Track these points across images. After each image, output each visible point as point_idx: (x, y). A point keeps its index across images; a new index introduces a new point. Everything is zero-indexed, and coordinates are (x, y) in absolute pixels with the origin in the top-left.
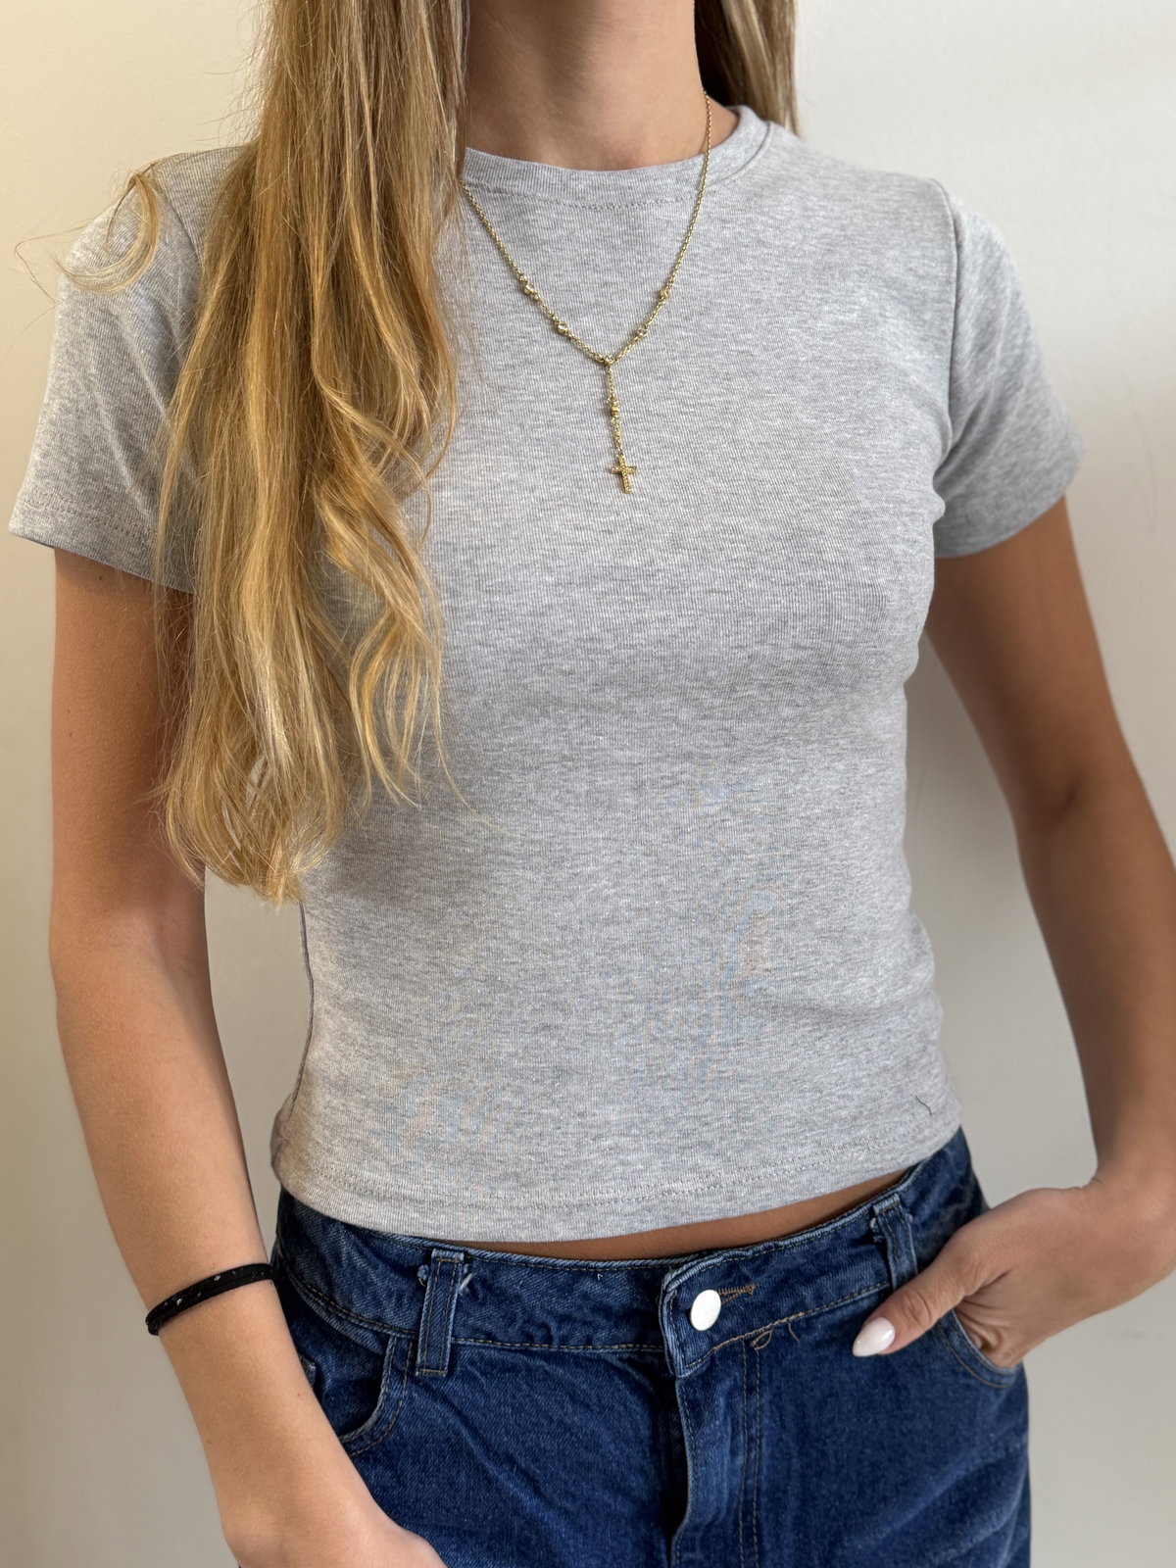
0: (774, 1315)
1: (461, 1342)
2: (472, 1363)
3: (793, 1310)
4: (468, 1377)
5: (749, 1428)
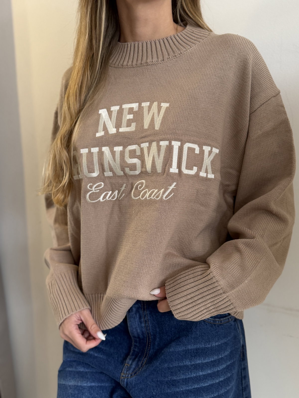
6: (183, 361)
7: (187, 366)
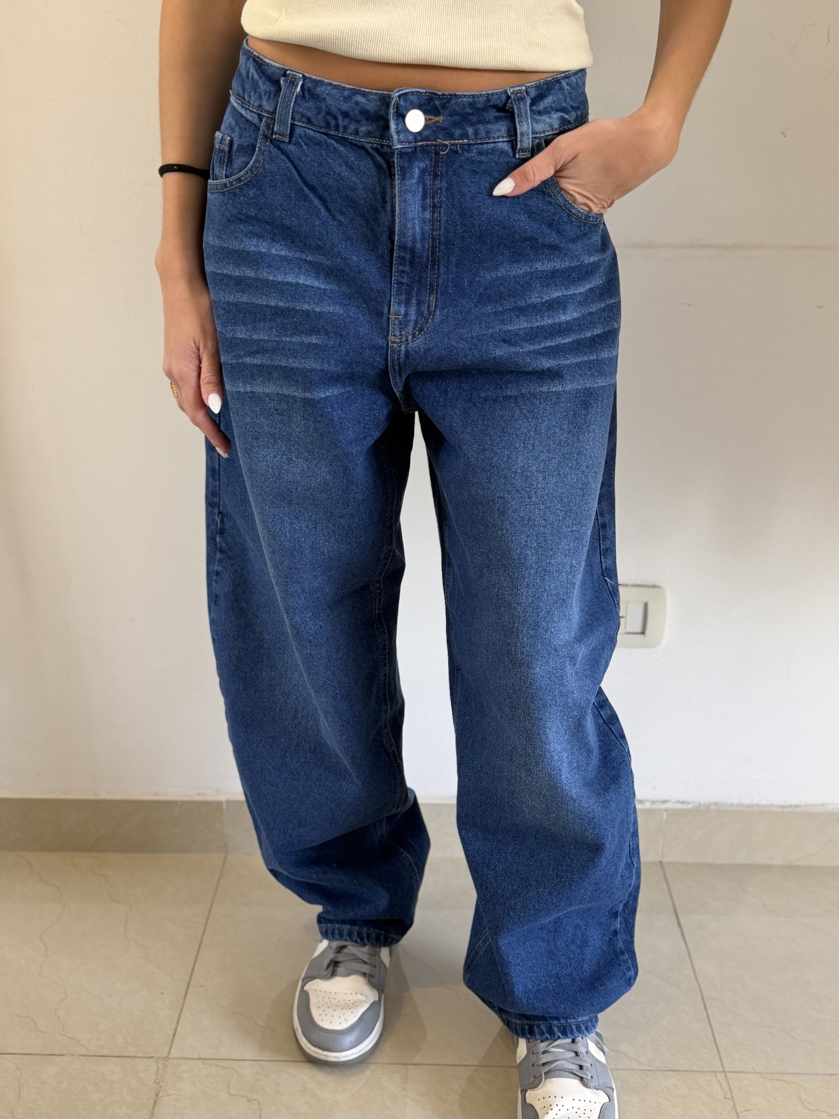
0: (451, 137)
1: (296, 123)
2: (300, 137)
3: (462, 137)
4: (298, 144)
5: (433, 198)
6: (524, 298)
7: (534, 306)
